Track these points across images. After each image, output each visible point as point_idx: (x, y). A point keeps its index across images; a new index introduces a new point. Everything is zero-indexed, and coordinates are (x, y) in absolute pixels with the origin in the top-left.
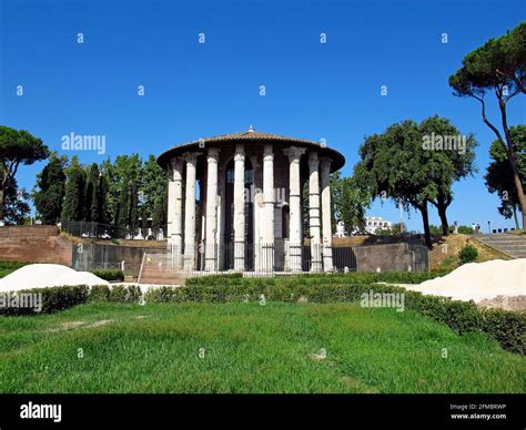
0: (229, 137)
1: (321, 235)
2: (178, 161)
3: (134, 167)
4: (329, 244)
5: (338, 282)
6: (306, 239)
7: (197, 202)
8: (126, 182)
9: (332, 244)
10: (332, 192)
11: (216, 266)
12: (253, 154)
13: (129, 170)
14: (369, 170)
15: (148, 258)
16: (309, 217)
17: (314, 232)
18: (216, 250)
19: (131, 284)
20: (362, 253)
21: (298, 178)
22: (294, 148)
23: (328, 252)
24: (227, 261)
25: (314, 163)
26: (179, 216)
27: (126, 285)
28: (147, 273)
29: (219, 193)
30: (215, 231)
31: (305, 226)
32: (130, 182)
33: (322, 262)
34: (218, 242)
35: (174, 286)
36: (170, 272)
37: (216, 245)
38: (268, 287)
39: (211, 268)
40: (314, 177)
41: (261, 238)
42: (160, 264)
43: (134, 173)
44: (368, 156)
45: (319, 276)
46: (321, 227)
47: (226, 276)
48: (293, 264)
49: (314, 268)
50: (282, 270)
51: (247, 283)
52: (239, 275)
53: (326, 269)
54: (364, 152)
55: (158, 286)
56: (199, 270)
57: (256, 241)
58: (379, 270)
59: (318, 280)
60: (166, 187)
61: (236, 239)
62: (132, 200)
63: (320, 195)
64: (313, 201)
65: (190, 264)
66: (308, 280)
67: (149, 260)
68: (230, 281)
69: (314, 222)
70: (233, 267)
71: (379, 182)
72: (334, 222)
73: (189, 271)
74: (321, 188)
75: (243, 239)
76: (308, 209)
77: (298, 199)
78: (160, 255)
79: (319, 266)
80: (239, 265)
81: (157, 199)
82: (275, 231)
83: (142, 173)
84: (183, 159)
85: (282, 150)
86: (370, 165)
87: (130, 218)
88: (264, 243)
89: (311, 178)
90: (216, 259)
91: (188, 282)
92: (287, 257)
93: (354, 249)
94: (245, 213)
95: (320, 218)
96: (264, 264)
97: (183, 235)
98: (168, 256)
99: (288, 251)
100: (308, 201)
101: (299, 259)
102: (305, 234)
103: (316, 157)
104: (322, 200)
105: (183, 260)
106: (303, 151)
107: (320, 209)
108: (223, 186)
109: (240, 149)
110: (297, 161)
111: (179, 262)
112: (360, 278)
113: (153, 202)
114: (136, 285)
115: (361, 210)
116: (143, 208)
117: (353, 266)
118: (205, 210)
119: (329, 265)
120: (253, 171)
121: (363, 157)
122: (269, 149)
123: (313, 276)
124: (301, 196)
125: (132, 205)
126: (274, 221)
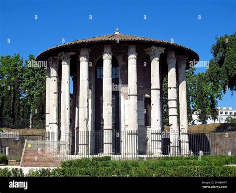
0: (97, 39)
1: (179, 123)
2: (54, 60)
3: (16, 66)
4: (186, 131)
5: (194, 164)
6: (165, 127)
7: (71, 95)
8: (9, 78)
9: (188, 131)
10: (188, 85)
11: (88, 151)
12: (119, 54)
13: (12, 68)
14: (220, 66)
15: (29, 144)
16: (168, 108)
17: (173, 120)
18: (88, 136)
19: (15, 167)
20: (215, 139)
21: (158, 73)
22: (154, 47)
23: (185, 138)
24: (97, 146)
25: (172, 61)
26: (55, 108)
27: (10, 168)
28: (28, 157)
29: (90, 87)
30: (87, 120)
31: (165, 115)
32: (13, 78)
33: (180, 147)
34: (90, 129)
35: (52, 168)
36: (48, 156)
37: (88, 132)
38: (133, 169)
39: (84, 152)
40: (172, 72)
41: (126, 126)
42: (39, 149)
43: (16, 70)
44: (220, 54)
45: (177, 158)
46: (178, 116)
47: (96, 159)
48: (155, 148)
49: (173, 152)
50: (145, 153)
51: (115, 165)
52: (108, 158)
53: (183, 153)
54: (216, 51)
55: (38, 168)
56: (73, 153)
57: (122, 129)
58: (230, 154)
59: (176, 162)
60: (44, 82)
61: (105, 128)
62: (15, 94)
63: (177, 88)
64: (172, 94)
65: (65, 149)
66: (168, 162)
67: (30, 146)
68: (100, 163)
69: (172, 112)
70: (102, 152)
71: (229, 77)
72: (190, 112)
73: (65, 155)
74: (178, 82)
75: (110, 127)
76: (167, 101)
77: (158, 92)
78: (39, 142)
79: (177, 150)
80: (107, 150)
81: (36, 93)
82: (139, 120)
83: (23, 70)
84: (58, 58)
85: (144, 49)
86: (221, 62)
87: (13, 110)
88: (129, 130)
89: (169, 73)
90: (87, 145)
91: (64, 164)
92: (149, 142)
93: (207, 135)
94: (113, 105)
95: (178, 108)
96: (129, 148)
97: (59, 124)
98: (47, 142)
99: (150, 137)
100: (167, 94)
101: (160, 145)
102: (165, 123)
103: (173, 55)
104: (179, 93)
105: (59, 145)
106: (162, 50)
107: (178, 100)
108: (93, 81)
109: (108, 49)
110: (157, 59)
111: (55, 147)
112: (213, 160)
113: (33, 96)
114: (19, 167)
115: (213, 101)
116: (25, 101)
117: (207, 150)
118: (78, 102)
119: (186, 149)
120: (119, 68)
121: (215, 55)
122: (132, 49)
123: (172, 158)
124: (161, 89)
125: (14, 99)
126: (138, 111)
